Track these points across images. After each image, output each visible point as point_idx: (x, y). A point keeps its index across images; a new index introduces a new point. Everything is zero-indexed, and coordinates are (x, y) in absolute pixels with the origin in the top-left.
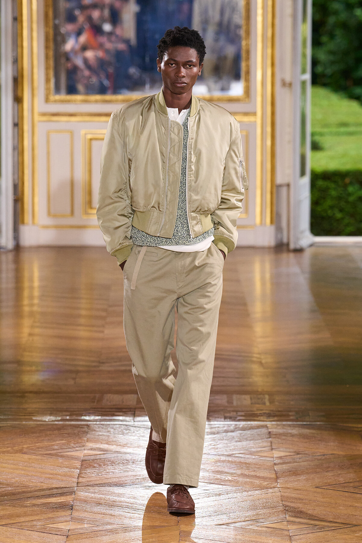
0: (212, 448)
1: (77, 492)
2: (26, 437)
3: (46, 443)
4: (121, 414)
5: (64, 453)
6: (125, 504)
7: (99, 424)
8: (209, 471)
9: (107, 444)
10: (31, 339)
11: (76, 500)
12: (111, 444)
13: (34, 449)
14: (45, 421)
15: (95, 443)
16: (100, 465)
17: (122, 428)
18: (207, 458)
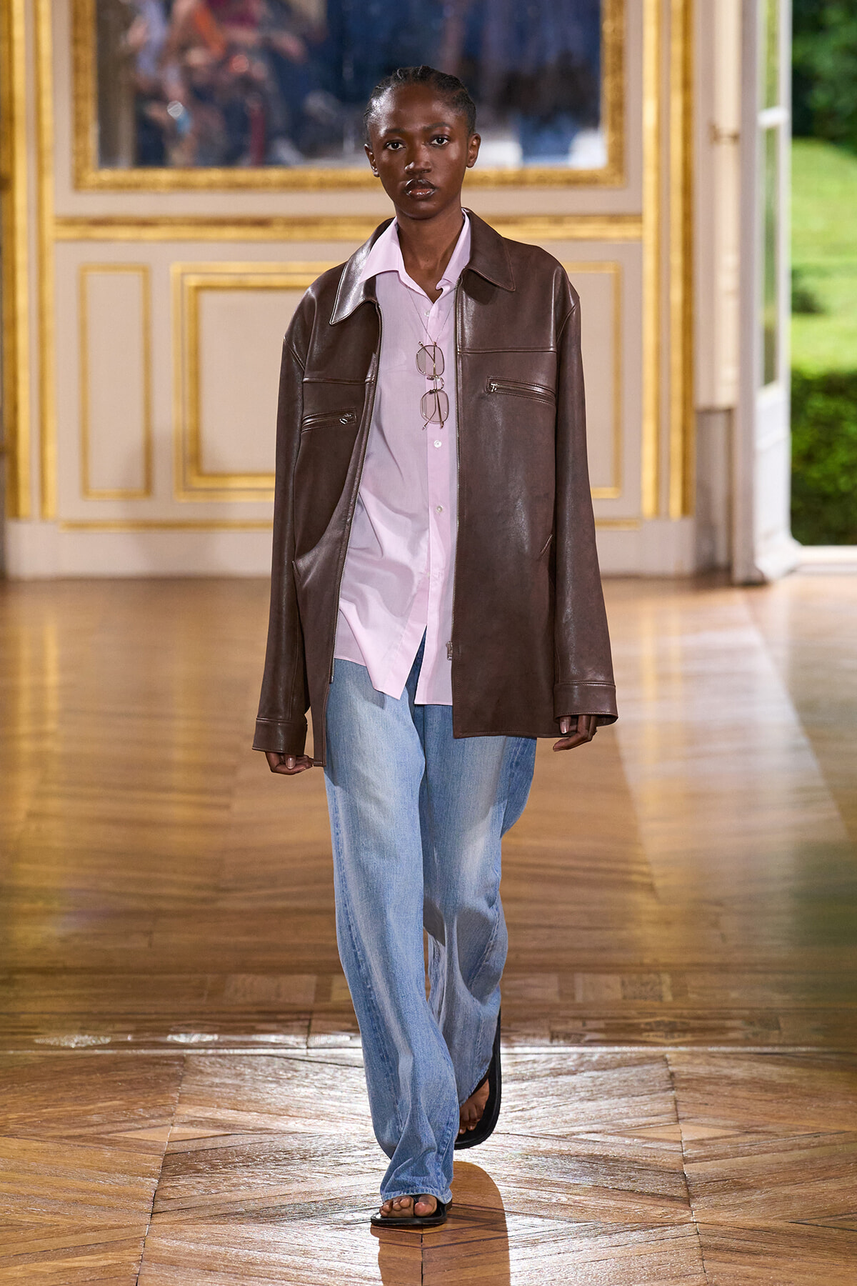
0: (517, 1118)
1: (150, 1239)
2: (15, 1093)
3: (69, 1108)
4: (273, 1026)
5: (118, 1134)
6: (279, 1269)
7: (212, 1055)
8: (508, 1180)
9: (234, 1109)
10: (33, 826)
11: (147, 1260)
12: (244, 1108)
13: (35, 1124)
14: (70, 1049)
15: (201, 1107)
16: (214, 1166)
17: (275, 1067)
18: (502, 1146)
